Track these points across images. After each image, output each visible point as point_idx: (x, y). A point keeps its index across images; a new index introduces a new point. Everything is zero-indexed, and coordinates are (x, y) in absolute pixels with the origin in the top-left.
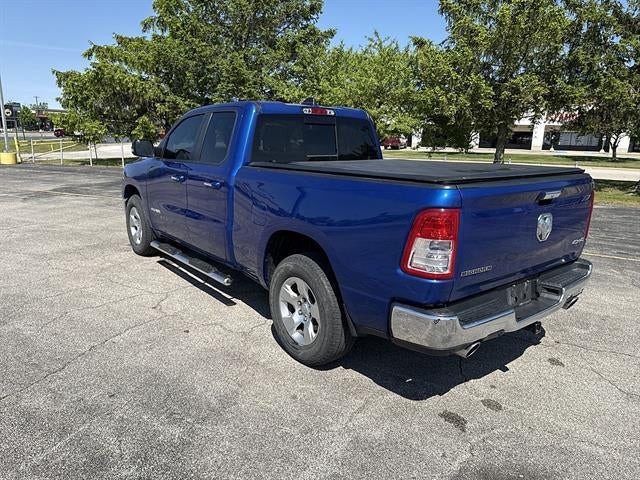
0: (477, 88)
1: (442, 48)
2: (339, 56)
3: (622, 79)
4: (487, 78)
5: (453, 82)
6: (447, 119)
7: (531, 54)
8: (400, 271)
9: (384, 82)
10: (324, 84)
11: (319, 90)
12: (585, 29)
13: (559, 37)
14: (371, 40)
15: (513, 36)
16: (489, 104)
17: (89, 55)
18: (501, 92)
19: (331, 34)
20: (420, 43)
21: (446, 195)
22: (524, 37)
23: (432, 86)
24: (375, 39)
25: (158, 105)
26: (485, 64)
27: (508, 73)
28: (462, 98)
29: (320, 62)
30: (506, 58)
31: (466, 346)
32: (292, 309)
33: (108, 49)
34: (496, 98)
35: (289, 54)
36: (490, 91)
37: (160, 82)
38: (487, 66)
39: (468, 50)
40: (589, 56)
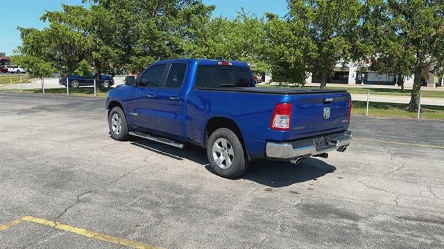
0: (307, 45)
1: (285, 20)
2: (219, 23)
3: (394, 41)
4: (313, 38)
5: (292, 41)
6: (289, 64)
7: (340, 24)
8: (269, 128)
9: (249, 40)
10: (210, 41)
11: (206, 45)
12: (372, 10)
13: (356, 15)
14: (239, 13)
15: (328, 14)
16: (315, 55)
17: (44, 18)
18: (322, 47)
19: (213, 8)
20: (271, 17)
21: (286, 98)
22: (335, 14)
23: (279, 43)
24: (242, 12)
25: (94, 53)
26: (312, 30)
27: (326, 37)
28: (298, 52)
29: (206, 26)
30: (325, 26)
31: (295, 158)
32: (219, 155)
33: (58, 14)
34: (319, 51)
35: (186, 21)
36: (315, 47)
37: (96, 37)
38: (313, 31)
39: (301, 22)
40: (374, 27)
